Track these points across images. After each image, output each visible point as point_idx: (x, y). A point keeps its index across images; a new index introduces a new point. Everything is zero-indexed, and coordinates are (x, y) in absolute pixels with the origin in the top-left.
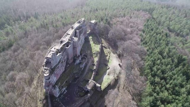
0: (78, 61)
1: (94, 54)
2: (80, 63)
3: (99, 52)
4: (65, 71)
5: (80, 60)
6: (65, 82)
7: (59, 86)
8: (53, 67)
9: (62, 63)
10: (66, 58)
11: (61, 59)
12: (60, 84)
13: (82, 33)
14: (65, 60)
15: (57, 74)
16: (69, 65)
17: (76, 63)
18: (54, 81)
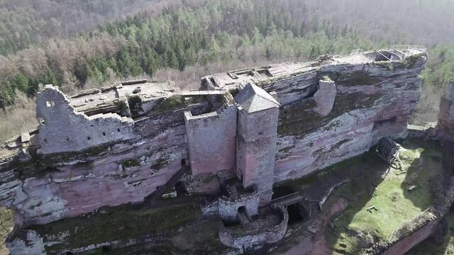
0: (228, 209)
1: (353, 233)
2: (231, 224)
3: (382, 243)
4: (138, 206)
5: (242, 209)
6: (92, 246)
7: (56, 243)
8: (45, 150)
9: (126, 164)
10: (173, 156)
11: (122, 146)
12: (64, 235)
13: (360, 107)
14: (160, 160)
15: (77, 195)
16: (174, 194)
17: (214, 209)
18: (45, 212)
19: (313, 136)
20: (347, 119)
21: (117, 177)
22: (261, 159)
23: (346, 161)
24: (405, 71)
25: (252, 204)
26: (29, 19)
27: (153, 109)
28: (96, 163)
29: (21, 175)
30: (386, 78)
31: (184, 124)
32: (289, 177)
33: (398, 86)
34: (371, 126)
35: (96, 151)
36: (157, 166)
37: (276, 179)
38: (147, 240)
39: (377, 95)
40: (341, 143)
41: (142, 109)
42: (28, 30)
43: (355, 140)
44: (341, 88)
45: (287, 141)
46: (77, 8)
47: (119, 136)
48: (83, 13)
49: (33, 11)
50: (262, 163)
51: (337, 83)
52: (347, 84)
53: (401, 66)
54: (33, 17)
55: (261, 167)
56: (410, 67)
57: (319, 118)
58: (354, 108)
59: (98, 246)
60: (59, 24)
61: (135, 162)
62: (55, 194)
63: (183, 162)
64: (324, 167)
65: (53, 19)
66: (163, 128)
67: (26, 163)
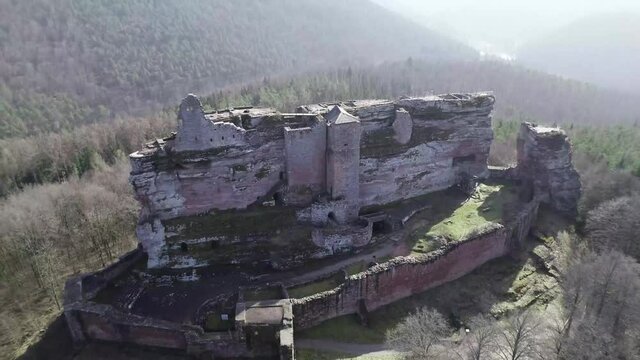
0: (319, 213)
1: (430, 238)
2: (323, 226)
3: (453, 242)
4: (242, 211)
5: (331, 215)
6: (203, 240)
7: (174, 234)
8: (178, 149)
9: (236, 168)
10: (273, 167)
11: (234, 151)
12: (181, 228)
13: (436, 140)
14: (263, 170)
15: (195, 194)
16: (273, 203)
17: (307, 215)
18: (168, 207)
19: (394, 162)
20: (425, 151)
21: (227, 180)
22: (347, 170)
23: (429, 194)
24: (474, 109)
25: (340, 212)
26: (71, 106)
27: (260, 124)
28: (214, 164)
29: (156, 168)
30: (458, 114)
31: (283, 138)
32: (375, 203)
33: (470, 123)
34: (450, 161)
35: (214, 152)
36: (260, 175)
37: (362, 203)
38: (249, 239)
39: (452, 131)
40: (423, 174)
41: (250, 124)
42: (70, 120)
43: (436, 173)
44: (417, 121)
45: (370, 164)
46: (130, 95)
47: (233, 142)
48: (138, 102)
49: (76, 97)
50: (349, 174)
51: (413, 117)
52: (422, 117)
53: (469, 104)
54: (76, 104)
55: (347, 178)
56: (479, 106)
57: (399, 145)
58: (431, 140)
59: (209, 239)
60: (109, 112)
61: (242, 168)
62: (178, 191)
63: (281, 174)
64: (408, 197)
65: (102, 107)
66: (267, 141)
67: (162, 158)
